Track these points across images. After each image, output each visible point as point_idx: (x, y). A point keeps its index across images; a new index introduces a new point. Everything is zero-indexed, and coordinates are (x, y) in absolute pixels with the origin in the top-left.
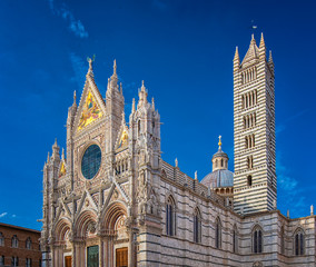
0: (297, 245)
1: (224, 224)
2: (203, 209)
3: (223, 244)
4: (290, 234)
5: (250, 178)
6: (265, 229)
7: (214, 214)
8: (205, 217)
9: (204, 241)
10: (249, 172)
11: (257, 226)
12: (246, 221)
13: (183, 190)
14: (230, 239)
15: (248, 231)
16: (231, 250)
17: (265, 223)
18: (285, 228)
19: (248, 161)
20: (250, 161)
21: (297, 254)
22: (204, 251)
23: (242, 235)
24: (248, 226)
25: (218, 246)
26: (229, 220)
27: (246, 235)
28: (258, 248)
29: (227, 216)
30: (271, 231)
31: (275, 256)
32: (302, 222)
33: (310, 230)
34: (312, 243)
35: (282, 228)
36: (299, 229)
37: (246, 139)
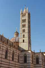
0: (37, 61)
1: (15, 53)
2: (9, 48)
3: (15, 59)
4: (35, 57)
5: (24, 40)
6: (28, 55)
7: (12, 50)
8: (9, 51)
9: (8, 58)
10: (23, 39)
11: (25, 54)
12: (22, 52)
13: (3, 43)
14: (17, 58)
15: (23, 56)
16: (17, 61)
17: (27, 53)
18: (33, 55)
19: (23, 36)
20: (24, 36)
21: (37, 64)
22: (8, 61)
23: (21, 57)
24: (23, 53)
25: (13, 60)
26: (17, 52)
27: (22, 57)
28: (25, 61)
29: (16, 51)
30: (29, 56)
31: (30, 64)
32: (38, 54)
33: (40, 56)
34: (41, 60)
35: (32, 55)
36: (37, 56)
37: (23, 30)
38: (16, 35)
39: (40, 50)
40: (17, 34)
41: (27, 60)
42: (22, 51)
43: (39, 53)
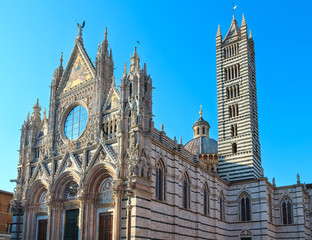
1: (212, 191)
2: (192, 174)
3: (211, 211)
4: (277, 203)
5: (235, 147)
6: (253, 196)
7: (202, 179)
8: (193, 182)
9: (192, 206)
10: (233, 140)
11: (244, 193)
12: (232, 188)
13: (173, 154)
14: (218, 206)
15: (235, 198)
17: (252, 190)
18: (272, 196)
20: (234, 130)
21: (285, 223)
22: (193, 217)
23: (229, 202)
24: (237, 190)
25: (206, 213)
26: (217, 186)
27: (233, 202)
28: (246, 215)
29: (214, 182)
30: (259, 199)
31: (265, 225)
32: (289, 190)
33: (299, 198)
34: (300, 212)
35: (269, 196)
36: (287, 197)
37: (230, 108)
38: (201, 131)
39: (298, 176)
40: (204, 129)
41: (252, 210)
42: (231, 183)
43: (294, 186)
